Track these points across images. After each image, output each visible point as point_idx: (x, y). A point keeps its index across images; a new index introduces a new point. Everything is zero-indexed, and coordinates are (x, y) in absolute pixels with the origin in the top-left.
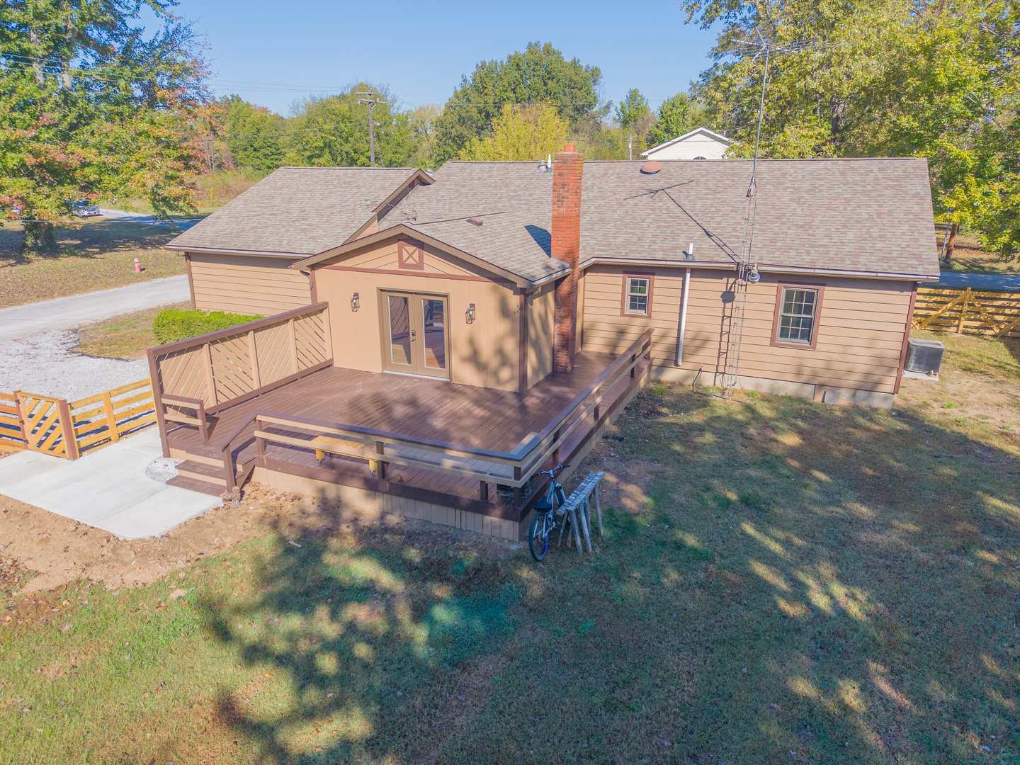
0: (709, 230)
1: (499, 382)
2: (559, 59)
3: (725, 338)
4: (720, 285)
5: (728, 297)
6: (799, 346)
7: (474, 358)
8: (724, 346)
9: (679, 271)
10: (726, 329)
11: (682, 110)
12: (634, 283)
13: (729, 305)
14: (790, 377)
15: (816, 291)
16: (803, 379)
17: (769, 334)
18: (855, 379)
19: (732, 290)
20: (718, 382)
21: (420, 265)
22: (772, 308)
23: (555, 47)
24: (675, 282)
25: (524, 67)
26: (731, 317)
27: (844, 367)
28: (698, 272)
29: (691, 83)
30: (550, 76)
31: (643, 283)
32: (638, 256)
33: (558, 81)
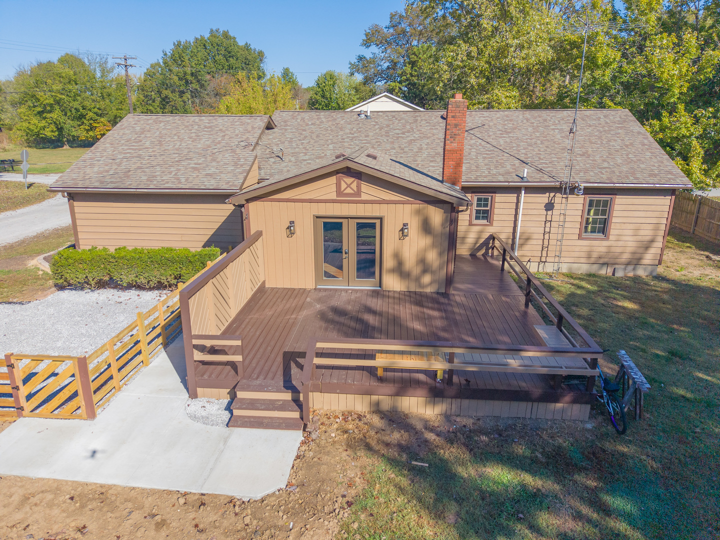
0: (522, 159)
1: (421, 286)
2: (235, 43)
3: (547, 236)
4: (544, 198)
5: (549, 207)
6: (598, 238)
7: (400, 270)
8: (546, 242)
9: (516, 190)
10: (547, 230)
11: (332, 82)
12: (479, 200)
13: (550, 213)
14: (583, 260)
15: (609, 199)
16: (592, 260)
17: (577, 231)
18: (626, 257)
19: (553, 202)
20: (541, 270)
21: (358, 193)
22: (580, 213)
23: (231, 34)
24: (512, 198)
25: (209, 47)
26: (551, 221)
27: (619, 250)
28: (530, 190)
29: (350, 63)
30: (229, 55)
31: (486, 200)
32: (486, 180)
33: (237, 59)
